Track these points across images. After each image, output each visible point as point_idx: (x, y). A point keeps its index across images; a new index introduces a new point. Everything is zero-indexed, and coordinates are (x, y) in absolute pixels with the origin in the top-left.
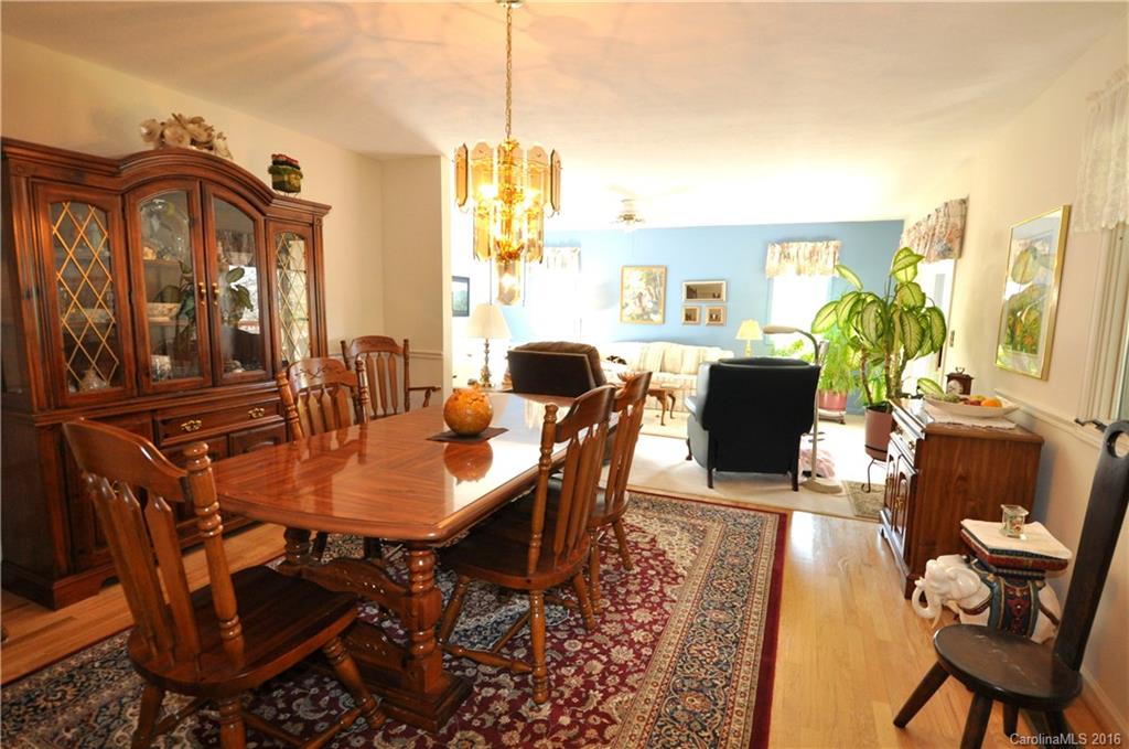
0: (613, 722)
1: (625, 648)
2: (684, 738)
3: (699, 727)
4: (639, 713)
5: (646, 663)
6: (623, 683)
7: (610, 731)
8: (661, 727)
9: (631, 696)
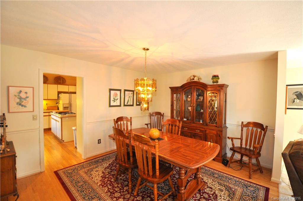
0: (102, 187)
1: (119, 196)
2: (90, 195)
3: (89, 198)
4: (101, 191)
5: (111, 198)
6: (109, 191)
7: (101, 186)
8: (95, 193)
9: (105, 192)
